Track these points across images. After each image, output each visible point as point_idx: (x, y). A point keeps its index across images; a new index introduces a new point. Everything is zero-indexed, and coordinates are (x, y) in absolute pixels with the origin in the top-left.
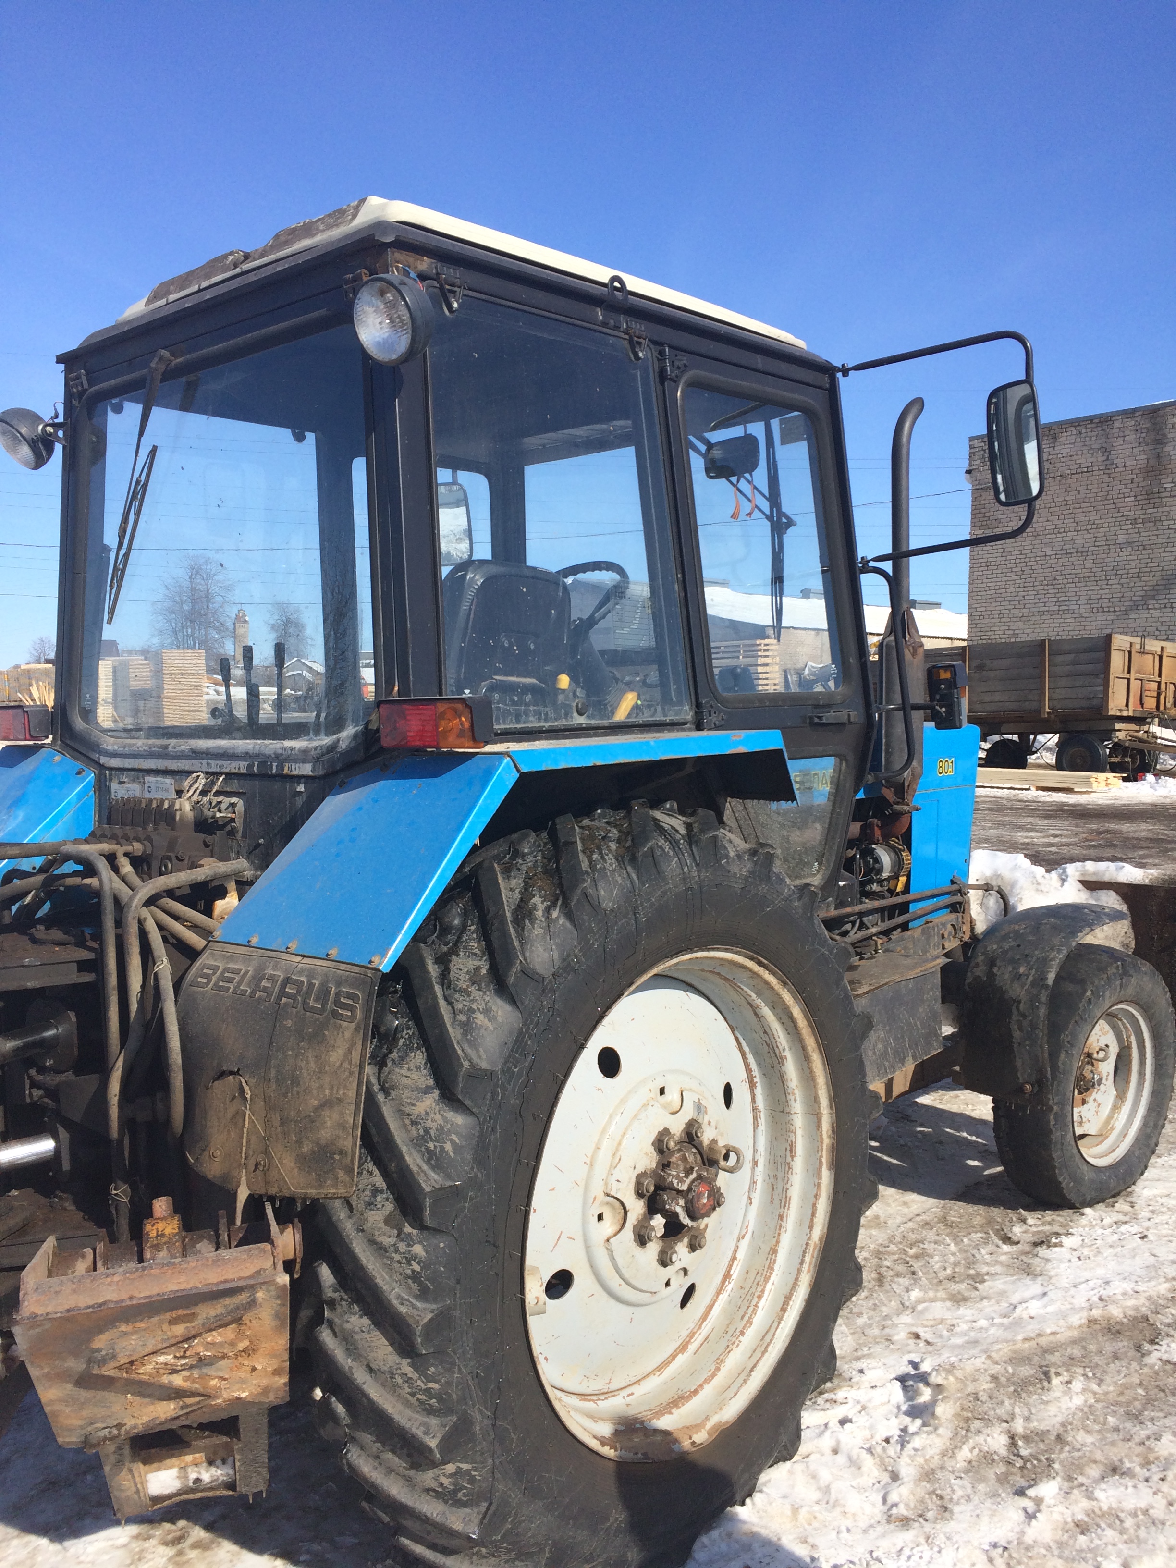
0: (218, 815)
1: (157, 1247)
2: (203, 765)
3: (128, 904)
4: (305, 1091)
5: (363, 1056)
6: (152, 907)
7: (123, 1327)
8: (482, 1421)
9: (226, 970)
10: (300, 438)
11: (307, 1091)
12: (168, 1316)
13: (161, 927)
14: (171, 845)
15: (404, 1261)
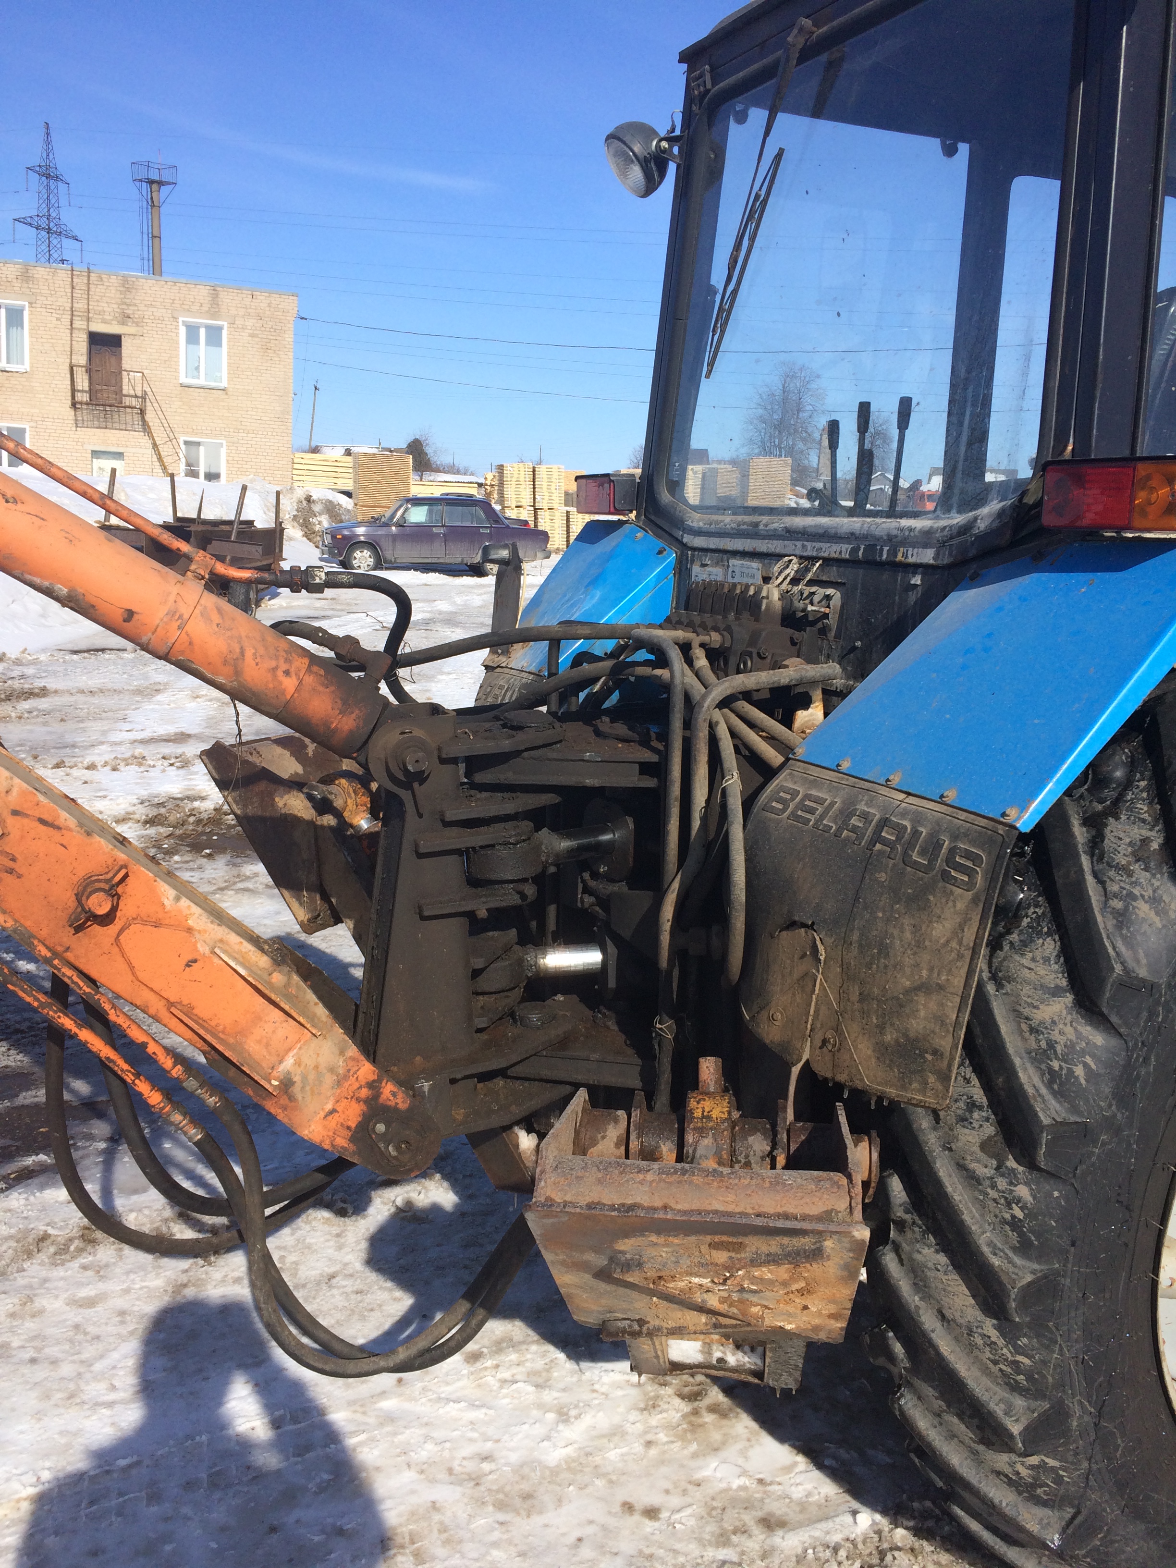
0: (810, 608)
1: (701, 1131)
2: (797, 547)
3: (700, 704)
4: (895, 967)
5: (978, 937)
6: (726, 710)
7: (653, 1238)
8: (1081, 1417)
9: (807, 797)
10: (950, 151)
11: (898, 966)
12: (709, 1238)
13: (733, 734)
14: (754, 638)
15: (1002, 1201)
